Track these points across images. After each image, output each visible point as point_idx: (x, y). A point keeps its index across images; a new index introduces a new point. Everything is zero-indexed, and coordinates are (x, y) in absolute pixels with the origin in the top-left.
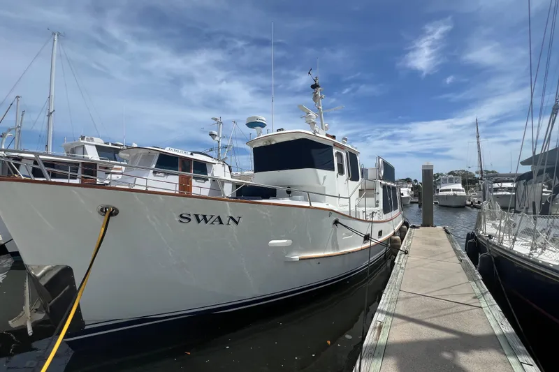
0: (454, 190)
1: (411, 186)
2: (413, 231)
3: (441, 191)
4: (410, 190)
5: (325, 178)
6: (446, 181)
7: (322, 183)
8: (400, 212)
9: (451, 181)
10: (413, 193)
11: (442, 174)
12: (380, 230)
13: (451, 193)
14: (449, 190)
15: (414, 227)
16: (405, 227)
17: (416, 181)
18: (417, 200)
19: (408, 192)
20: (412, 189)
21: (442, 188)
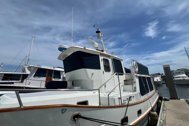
0: (182, 77)
1: (161, 76)
2: (165, 104)
3: (176, 78)
4: (160, 78)
5: (93, 74)
6: (177, 73)
7: (90, 78)
8: (156, 91)
9: (179, 73)
10: (162, 79)
11: (174, 71)
12: (139, 109)
13: (181, 78)
14: (180, 77)
15: (166, 100)
16: (160, 101)
17: (162, 74)
18: (165, 82)
19: (160, 79)
20: (161, 77)
21: (176, 76)
